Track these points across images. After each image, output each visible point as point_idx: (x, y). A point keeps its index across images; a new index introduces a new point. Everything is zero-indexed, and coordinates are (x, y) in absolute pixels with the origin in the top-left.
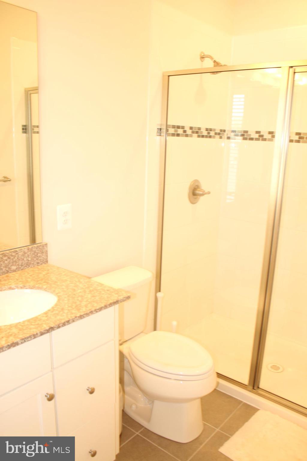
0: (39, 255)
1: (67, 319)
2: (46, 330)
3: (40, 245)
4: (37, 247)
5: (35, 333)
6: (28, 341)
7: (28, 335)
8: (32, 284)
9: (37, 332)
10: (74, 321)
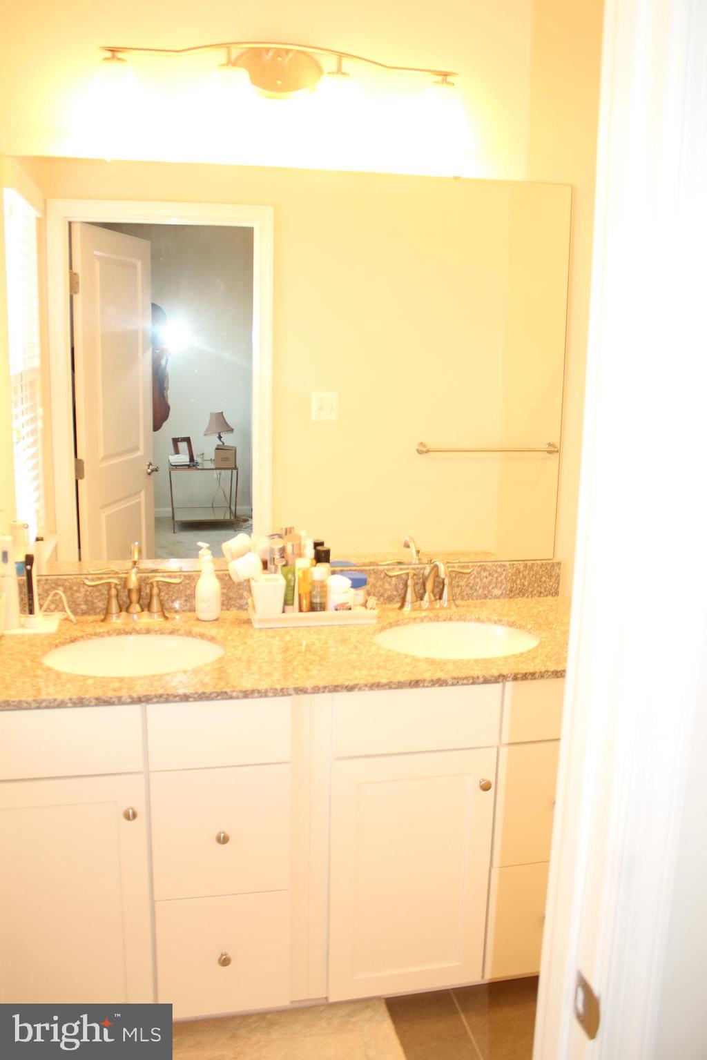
0: (544, 579)
1: (531, 670)
2: (493, 676)
3: (549, 564)
4: (542, 564)
5: (476, 676)
6: (463, 684)
7: (464, 676)
8: (512, 619)
9: (479, 675)
10: (542, 677)
